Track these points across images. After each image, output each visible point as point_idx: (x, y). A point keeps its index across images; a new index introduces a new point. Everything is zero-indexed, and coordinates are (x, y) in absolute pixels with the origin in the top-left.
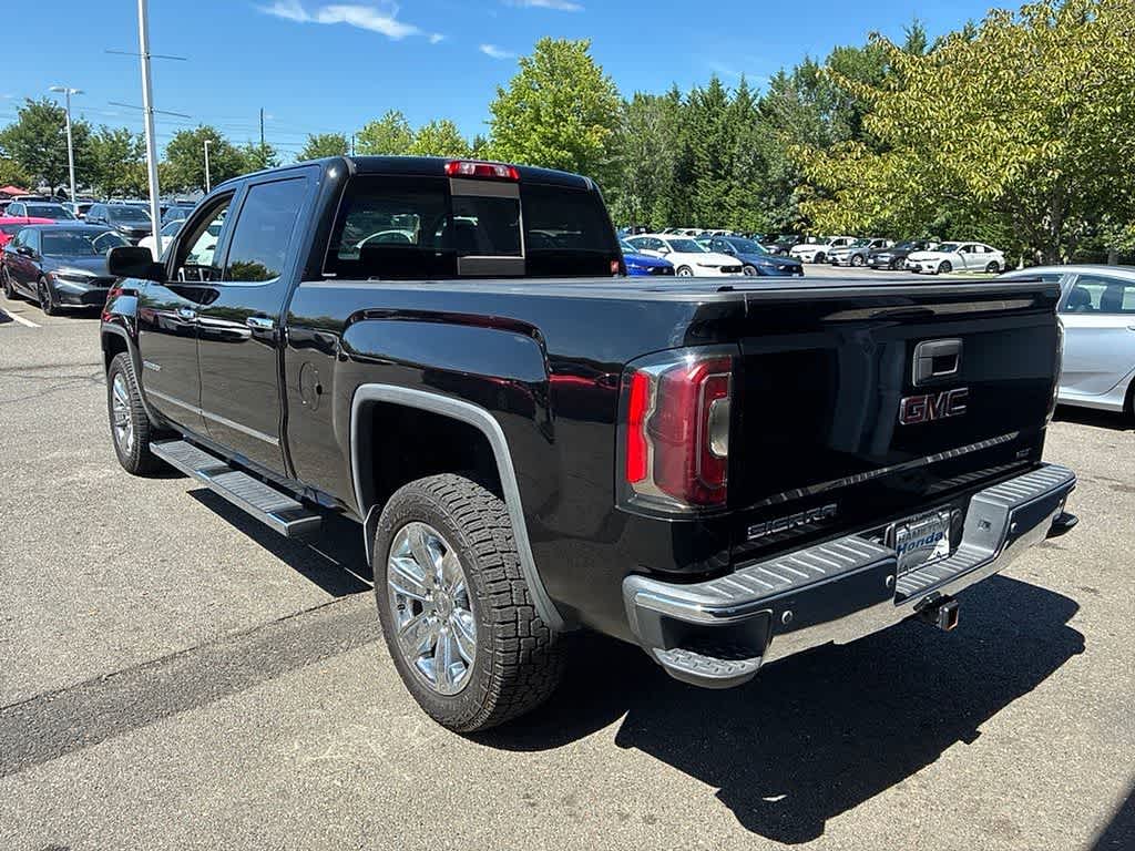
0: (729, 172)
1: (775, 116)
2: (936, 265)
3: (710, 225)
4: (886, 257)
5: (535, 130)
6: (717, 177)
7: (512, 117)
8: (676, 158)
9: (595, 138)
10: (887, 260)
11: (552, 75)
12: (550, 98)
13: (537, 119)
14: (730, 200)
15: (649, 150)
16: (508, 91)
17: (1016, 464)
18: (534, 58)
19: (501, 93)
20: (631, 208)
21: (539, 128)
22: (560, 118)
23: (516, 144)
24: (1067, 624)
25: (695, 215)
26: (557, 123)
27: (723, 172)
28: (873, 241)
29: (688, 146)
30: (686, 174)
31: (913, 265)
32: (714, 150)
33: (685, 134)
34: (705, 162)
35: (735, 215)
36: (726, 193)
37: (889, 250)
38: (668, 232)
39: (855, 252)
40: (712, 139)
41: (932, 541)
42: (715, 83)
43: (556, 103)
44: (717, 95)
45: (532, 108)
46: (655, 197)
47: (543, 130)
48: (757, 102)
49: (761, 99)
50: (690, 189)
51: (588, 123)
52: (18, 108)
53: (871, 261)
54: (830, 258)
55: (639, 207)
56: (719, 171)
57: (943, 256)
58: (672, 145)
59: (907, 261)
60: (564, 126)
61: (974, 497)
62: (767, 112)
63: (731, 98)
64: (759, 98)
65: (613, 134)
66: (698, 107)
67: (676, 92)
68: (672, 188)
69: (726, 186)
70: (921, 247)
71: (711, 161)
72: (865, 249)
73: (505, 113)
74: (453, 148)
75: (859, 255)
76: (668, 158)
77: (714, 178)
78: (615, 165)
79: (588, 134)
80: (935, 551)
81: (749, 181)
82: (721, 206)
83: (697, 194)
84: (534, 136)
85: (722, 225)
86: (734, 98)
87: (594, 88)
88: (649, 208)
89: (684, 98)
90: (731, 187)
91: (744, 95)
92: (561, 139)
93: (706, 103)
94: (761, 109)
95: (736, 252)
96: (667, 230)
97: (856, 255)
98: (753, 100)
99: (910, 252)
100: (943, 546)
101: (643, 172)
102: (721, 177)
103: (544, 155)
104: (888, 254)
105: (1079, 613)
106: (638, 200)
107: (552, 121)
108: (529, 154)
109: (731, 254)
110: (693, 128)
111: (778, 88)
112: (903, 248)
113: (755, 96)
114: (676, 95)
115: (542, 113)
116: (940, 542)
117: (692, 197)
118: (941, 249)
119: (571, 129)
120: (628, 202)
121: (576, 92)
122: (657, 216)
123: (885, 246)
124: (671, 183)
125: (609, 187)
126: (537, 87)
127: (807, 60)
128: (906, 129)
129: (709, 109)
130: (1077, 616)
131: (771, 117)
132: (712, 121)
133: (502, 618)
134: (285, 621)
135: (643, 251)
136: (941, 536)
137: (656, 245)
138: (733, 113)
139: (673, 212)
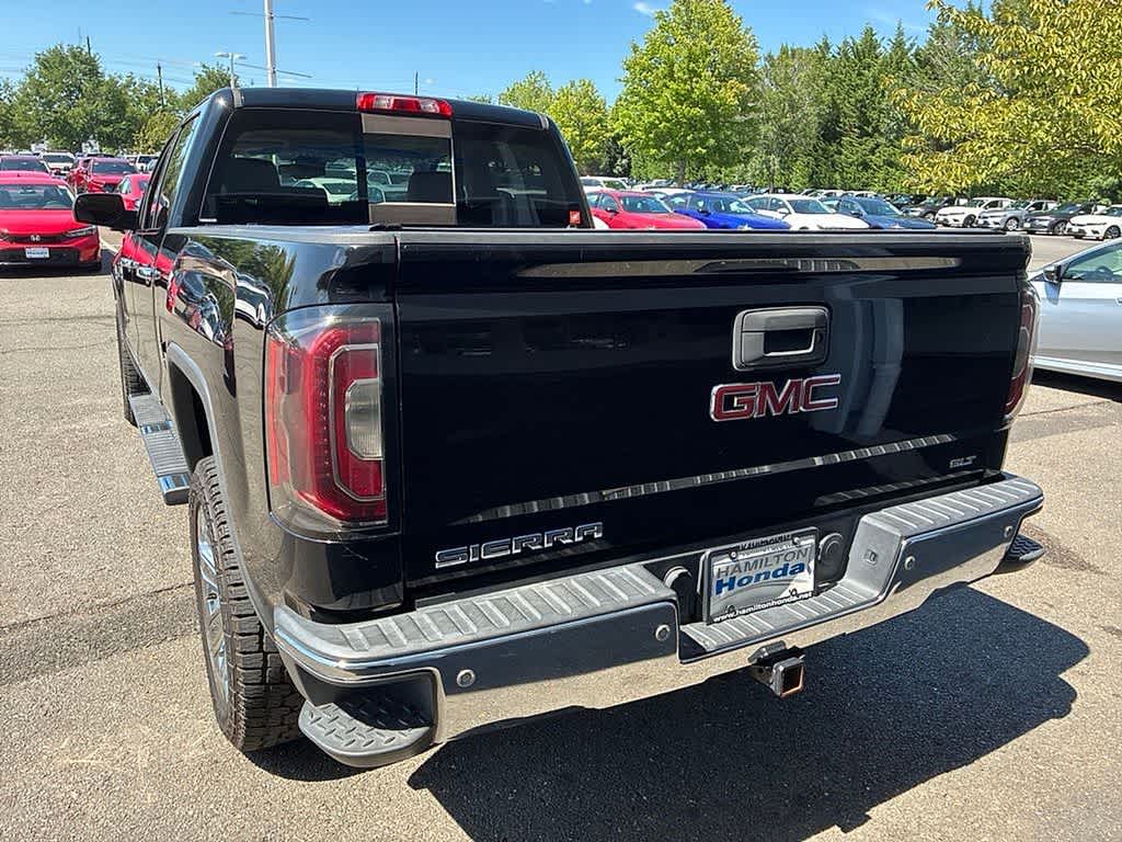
0: (876, 129)
1: (933, 66)
2: (1102, 230)
3: (853, 185)
4: (1046, 221)
5: (668, 87)
6: (864, 134)
7: (644, 74)
8: (819, 115)
9: (729, 95)
10: (1046, 224)
11: (689, 28)
12: (685, 52)
13: (671, 76)
14: (876, 159)
15: (792, 107)
16: (643, 46)
17: (952, 476)
18: (670, 11)
19: (635, 49)
20: (768, 168)
21: (673, 85)
22: (695, 73)
23: (647, 102)
24: (1061, 676)
25: (837, 176)
26: (691, 78)
27: (870, 130)
28: (1032, 203)
29: (834, 102)
30: (830, 132)
31: (1075, 229)
32: (862, 106)
33: (832, 89)
34: (850, 119)
35: (881, 175)
36: (872, 152)
37: (1051, 213)
38: (806, 194)
39: (1009, 215)
40: (860, 93)
41: (784, 574)
42: (869, 33)
43: (691, 58)
44: (871, 45)
45: (665, 63)
46: (797, 156)
47: (675, 86)
48: (913, 51)
49: (918, 49)
50: (834, 147)
51: (723, 79)
52: (194, 74)
53: (1027, 225)
54: (981, 222)
55: (777, 167)
56: (866, 128)
57: (1111, 221)
58: (818, 101)
59: (1069, 226)
60: (697, 82)
61: (865, 518)
62: (924, 62)
63: (885, 49)
64: (915, 47)
65: (749, 90)
66: (848, 58)
67: (826, 44)
68: (814, 147)
69: (872, 145)
70: (1087, 210)
71: (858, 118)
72: (1022, 212)
73: (639, 69)
74: (591, 108)
75: (1016, 218)
76: (811, 114)
77: (860, 136)
78: (750, 122)
79: (723, 89)
80: (791, 588)
81: (897, 138)
82: (866, 166)
83: (841, 153)
84: (667, 93)
85: (866, 186)
86: (888, 48)
87: (732, 41)
88: (789, 168)
89: (834, 50)
90: (878, 146)
91: (899, 45)
92: (694, 96)
93: (857, 55)
94: (917, 60)
95: (864, 213)
96: (806, 191)
97: (1011, 218)
98: (909, 50)
99: (1074, 215)
100: (805, 582)
101: (784, 129)
102: (868, 134)
103: (676, 113)
104: (1047, 218)
105: (1085, 661)
106: (777, 160)
107: (686, 76)
108: (661, 112)
109: (858, 215)
110: (842, 81)
111: (937, 37)
112: (1066, 211)
113: (912, 45)
114: (827, 46)
115: (675, 69)
116: (800, 576)
117: (836, 156)
118: (1109, 212)
119: (704, 85)
120: (766, 162)
121: (712, 46)
122: (798, 175)
123: (1047, 207)
124: (814, 141)
125: (743, 145)
126: (673, 41)
127: (970, 4)
128: (1026, 69)
129: (860, 60)
130: (1081, 666)
131: (928, 67)
132: (862, 74)
133: (241, 629)
134: (160, 594)
135: (760, 212)
136: (801, 568)
137: (776, 206)
138: (886, 65)
139: (814, 172)
